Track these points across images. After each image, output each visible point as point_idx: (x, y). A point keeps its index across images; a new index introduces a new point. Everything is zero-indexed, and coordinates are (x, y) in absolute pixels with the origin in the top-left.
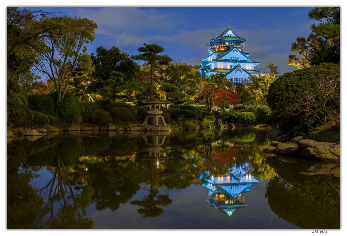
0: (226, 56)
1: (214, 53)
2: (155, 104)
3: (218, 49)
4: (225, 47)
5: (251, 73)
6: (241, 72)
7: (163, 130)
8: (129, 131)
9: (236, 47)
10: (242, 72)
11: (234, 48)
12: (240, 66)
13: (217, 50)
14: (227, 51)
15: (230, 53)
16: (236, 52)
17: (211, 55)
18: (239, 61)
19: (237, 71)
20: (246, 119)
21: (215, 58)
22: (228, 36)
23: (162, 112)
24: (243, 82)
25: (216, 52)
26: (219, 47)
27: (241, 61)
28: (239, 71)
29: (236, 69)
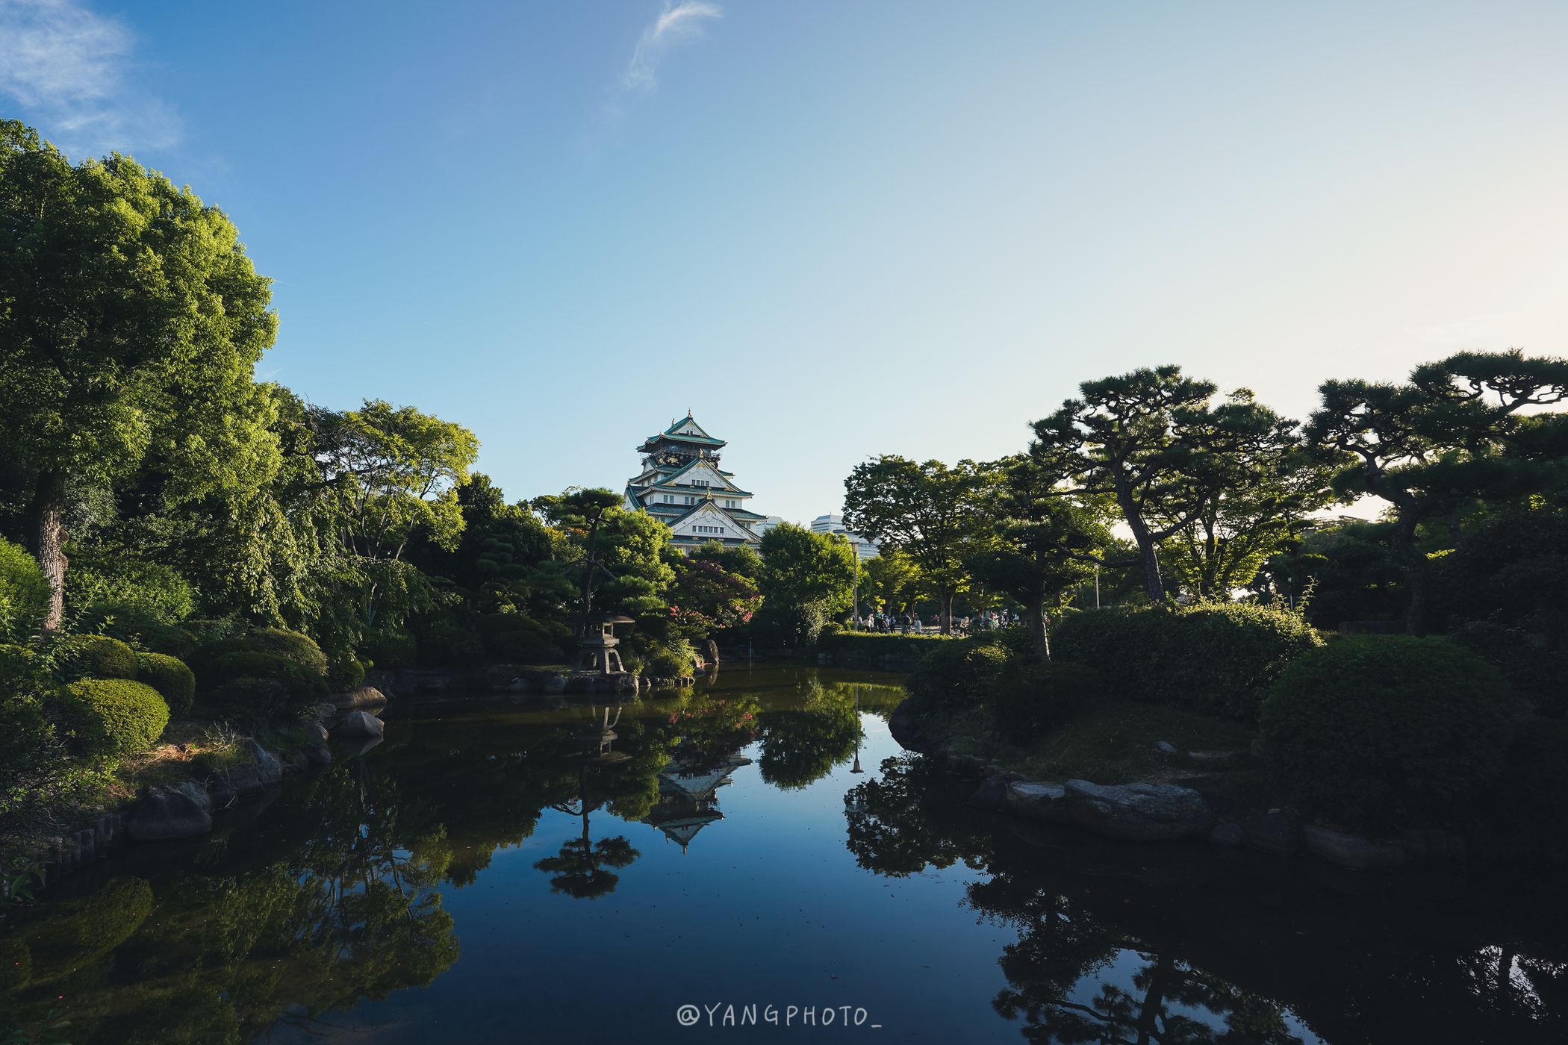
0: (682, 476)
3: (664, 461)
4: (680, 456)
5: (735, 516)
9: (704, 459)
10: (716, 514)
11: (699, 459)
12: (713, 501)
13: (661, 461)
14: (685, 465)
15: (690, 470)
16: (703, 469)
18: (710, 488)
21: (658, 481)
22: (685, 433)
23: (616, 641)
24: (719, 535)
25: (658, 468)
26: (666, 455)
27: (715, 490)
28: (709, 511)
29: (703, 507)
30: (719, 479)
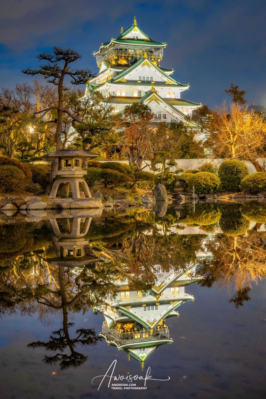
0: (130, 73)
1: (110, 69)
2: (72, 157)
3: (116, 62)
4: (128, 57)
5: (175, 104)
6: (157, 102)
7: (92, 206)
8: (26, 210)
9: (148, 59)
10: (159, 104)
11: (144, 59)
12: (156, 92)
13: (114, 63)
14: (133, 63)
15: (137, 68)
16: (147, 67)
17: (102, 72)
18: (154, 83)
19: (151, 100)
20: (204, 184)
21: (111, 79)
22: (132, 38)
23: (85, 173)
24: (162, 120)
25: (111, 67)
26: (117, 57)
27: (158, 84)
28: (153, 101)
29: (148, 98)
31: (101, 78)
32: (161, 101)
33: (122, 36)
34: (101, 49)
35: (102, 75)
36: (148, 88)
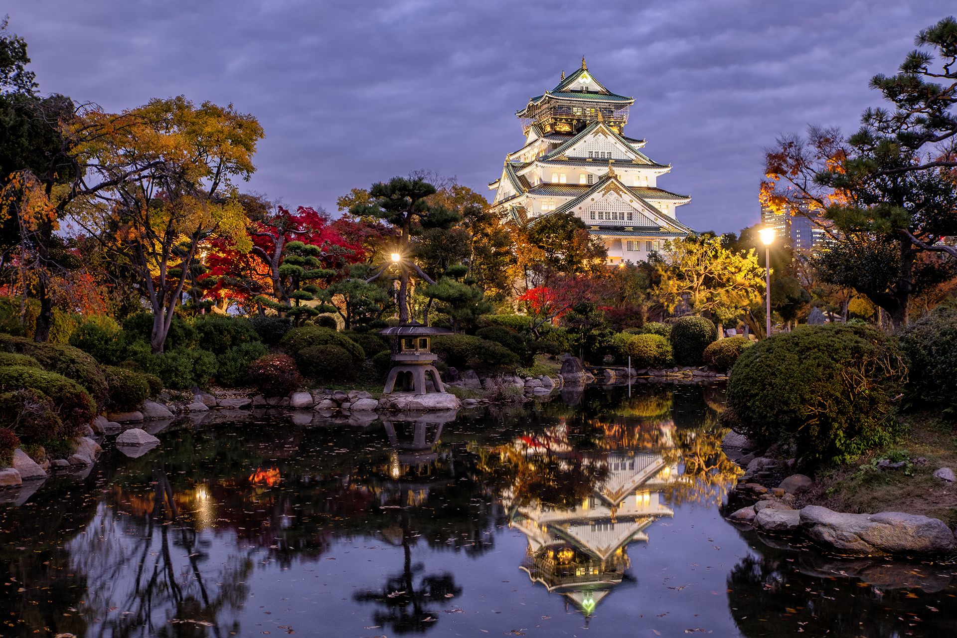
0: (574, 147)
1: (542, 139)
2: (417, 336)
3: (552, 128)
4: (572, 120)
5: (647, 197)
6: (618, 193)
8: (349, 410)
9: (604, 123)
10: (621, 196)
11: (597, 123)
12: (616, 177)
13: (548, 129)
14: (579, 130)
15: (585, 138)
16: (603, 136)
17: (530, 144)
18: (614, 161)
19: (608, 190)
21: (543, 155)
22: (579, 89)
23: (435, 357)
24: (625, 222)
25: (544, 137)
26: (553, 121)
27: (620, 163)
28: (612, 191)
29: (604, 187)
30: (623, 149)
31: (528, 154)
32: (623, 192)
33: (564, 87)
34: (529, 107)
35: (529, 148)
36: (603, 171)
